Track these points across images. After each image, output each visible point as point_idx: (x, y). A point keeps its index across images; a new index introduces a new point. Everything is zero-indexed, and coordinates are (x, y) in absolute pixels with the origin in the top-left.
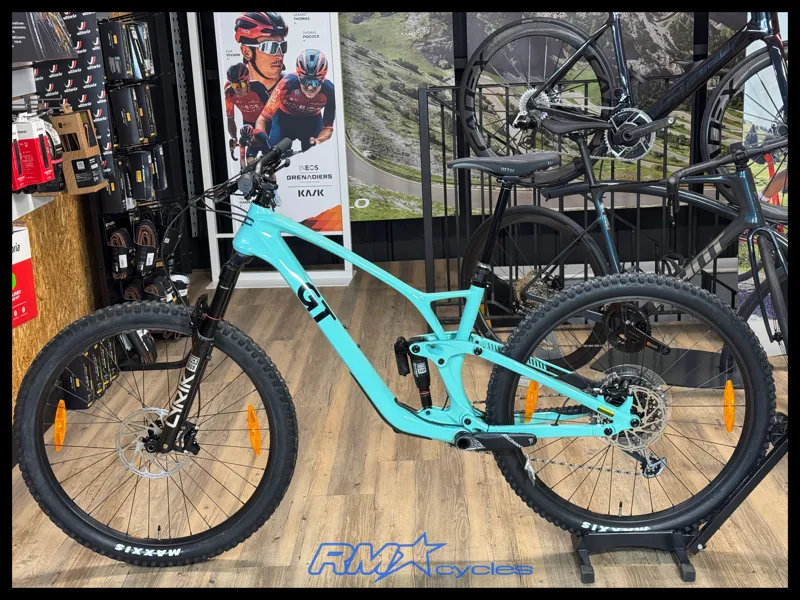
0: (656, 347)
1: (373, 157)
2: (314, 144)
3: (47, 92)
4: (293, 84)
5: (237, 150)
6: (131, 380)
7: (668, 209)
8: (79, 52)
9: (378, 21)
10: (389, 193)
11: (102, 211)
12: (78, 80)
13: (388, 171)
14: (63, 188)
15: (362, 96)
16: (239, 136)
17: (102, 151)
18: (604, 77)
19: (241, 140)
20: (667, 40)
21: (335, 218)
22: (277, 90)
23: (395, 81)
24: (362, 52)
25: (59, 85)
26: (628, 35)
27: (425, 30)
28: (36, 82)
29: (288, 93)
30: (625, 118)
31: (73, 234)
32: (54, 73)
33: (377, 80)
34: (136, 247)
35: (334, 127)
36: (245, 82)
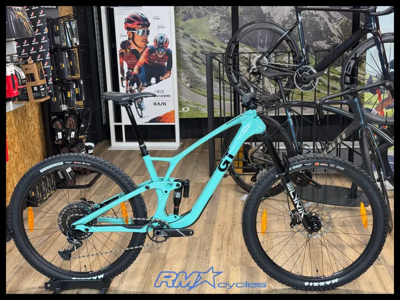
0: (314, 185)
1: (191, 87)
2: (162, 80)
3: (22, 53)
4: (152, 50)
5: (125, 82)
6: (62, 193)
7: (316, 116)
8: (36, 34)
9: (195, 20)
10: (199, 105)
11: (50, 111)
12: (37, 48)
13: (199, 94)
14: (27, 100)
15: (186, 57)
16: (125, 75)
17: (48, 82)
18: (294, 50)
19: (127, 78)
20: (338, 31)
21: (172, 116)
22: (144, 53)
23: (203, 50)
24: (187, 35)
25: (28, 50)
26: (319, 29)
27: (218, 25)
28: (17, 48)
29: (150, 55)
30: (303, 71)
31: (35, 122)
32: (25, 44)
33: (194, 49)
34: (66, 128)
35: (172, 72)
36: (129, 49)
